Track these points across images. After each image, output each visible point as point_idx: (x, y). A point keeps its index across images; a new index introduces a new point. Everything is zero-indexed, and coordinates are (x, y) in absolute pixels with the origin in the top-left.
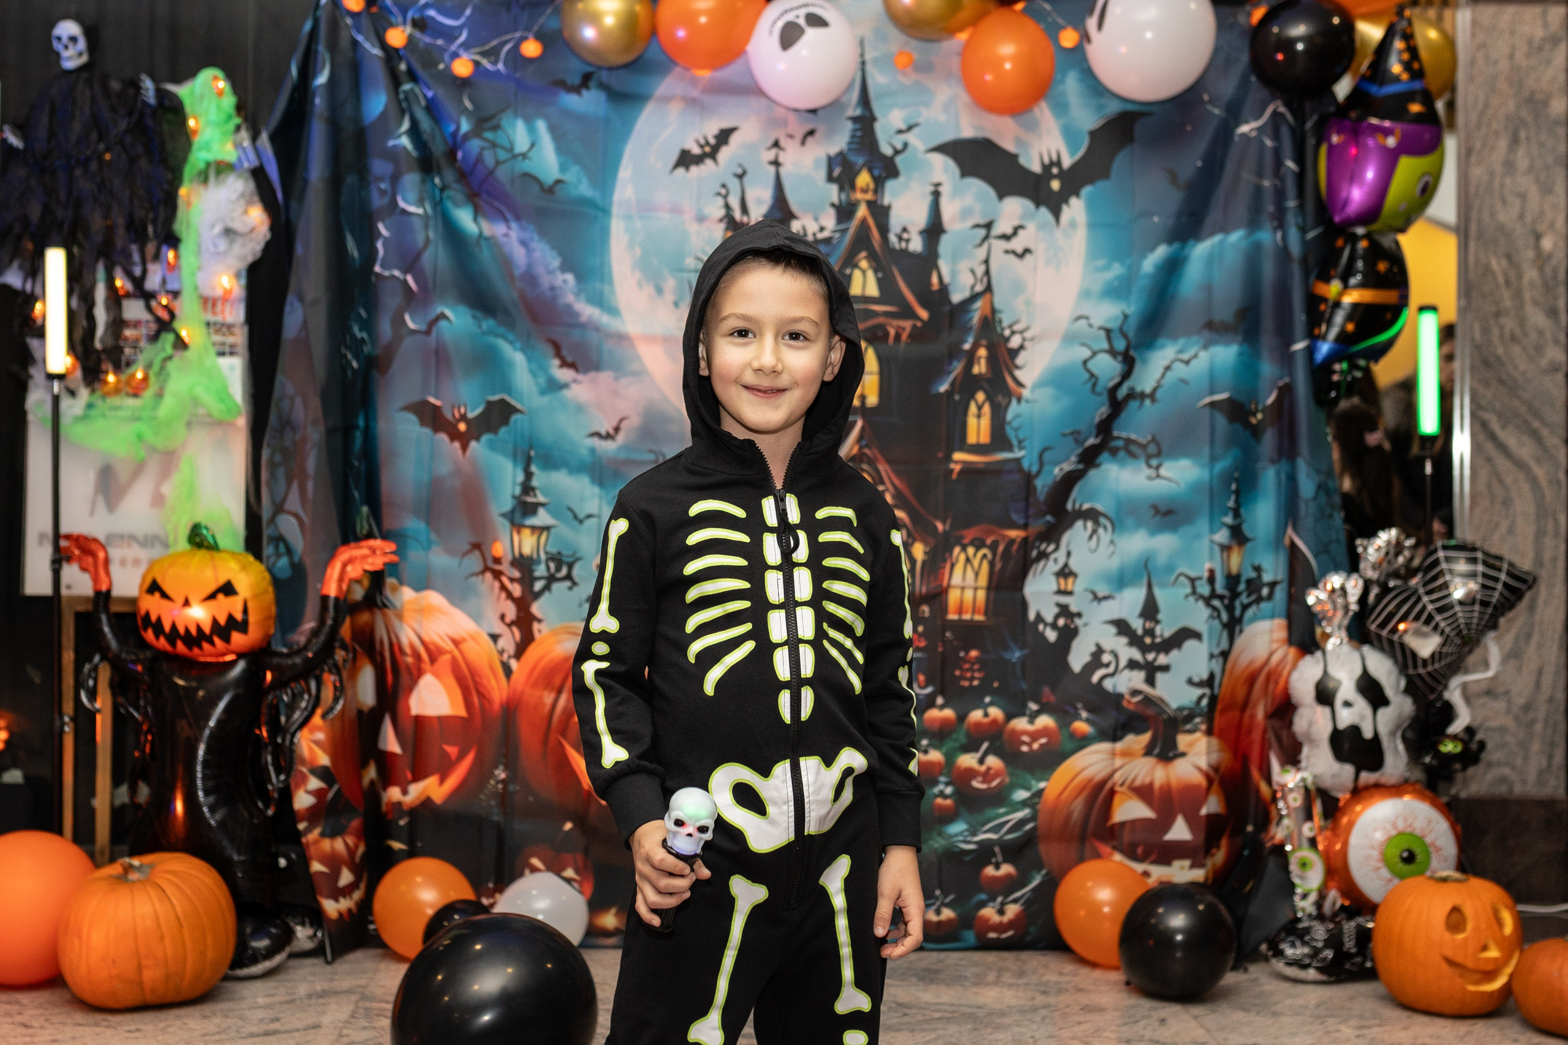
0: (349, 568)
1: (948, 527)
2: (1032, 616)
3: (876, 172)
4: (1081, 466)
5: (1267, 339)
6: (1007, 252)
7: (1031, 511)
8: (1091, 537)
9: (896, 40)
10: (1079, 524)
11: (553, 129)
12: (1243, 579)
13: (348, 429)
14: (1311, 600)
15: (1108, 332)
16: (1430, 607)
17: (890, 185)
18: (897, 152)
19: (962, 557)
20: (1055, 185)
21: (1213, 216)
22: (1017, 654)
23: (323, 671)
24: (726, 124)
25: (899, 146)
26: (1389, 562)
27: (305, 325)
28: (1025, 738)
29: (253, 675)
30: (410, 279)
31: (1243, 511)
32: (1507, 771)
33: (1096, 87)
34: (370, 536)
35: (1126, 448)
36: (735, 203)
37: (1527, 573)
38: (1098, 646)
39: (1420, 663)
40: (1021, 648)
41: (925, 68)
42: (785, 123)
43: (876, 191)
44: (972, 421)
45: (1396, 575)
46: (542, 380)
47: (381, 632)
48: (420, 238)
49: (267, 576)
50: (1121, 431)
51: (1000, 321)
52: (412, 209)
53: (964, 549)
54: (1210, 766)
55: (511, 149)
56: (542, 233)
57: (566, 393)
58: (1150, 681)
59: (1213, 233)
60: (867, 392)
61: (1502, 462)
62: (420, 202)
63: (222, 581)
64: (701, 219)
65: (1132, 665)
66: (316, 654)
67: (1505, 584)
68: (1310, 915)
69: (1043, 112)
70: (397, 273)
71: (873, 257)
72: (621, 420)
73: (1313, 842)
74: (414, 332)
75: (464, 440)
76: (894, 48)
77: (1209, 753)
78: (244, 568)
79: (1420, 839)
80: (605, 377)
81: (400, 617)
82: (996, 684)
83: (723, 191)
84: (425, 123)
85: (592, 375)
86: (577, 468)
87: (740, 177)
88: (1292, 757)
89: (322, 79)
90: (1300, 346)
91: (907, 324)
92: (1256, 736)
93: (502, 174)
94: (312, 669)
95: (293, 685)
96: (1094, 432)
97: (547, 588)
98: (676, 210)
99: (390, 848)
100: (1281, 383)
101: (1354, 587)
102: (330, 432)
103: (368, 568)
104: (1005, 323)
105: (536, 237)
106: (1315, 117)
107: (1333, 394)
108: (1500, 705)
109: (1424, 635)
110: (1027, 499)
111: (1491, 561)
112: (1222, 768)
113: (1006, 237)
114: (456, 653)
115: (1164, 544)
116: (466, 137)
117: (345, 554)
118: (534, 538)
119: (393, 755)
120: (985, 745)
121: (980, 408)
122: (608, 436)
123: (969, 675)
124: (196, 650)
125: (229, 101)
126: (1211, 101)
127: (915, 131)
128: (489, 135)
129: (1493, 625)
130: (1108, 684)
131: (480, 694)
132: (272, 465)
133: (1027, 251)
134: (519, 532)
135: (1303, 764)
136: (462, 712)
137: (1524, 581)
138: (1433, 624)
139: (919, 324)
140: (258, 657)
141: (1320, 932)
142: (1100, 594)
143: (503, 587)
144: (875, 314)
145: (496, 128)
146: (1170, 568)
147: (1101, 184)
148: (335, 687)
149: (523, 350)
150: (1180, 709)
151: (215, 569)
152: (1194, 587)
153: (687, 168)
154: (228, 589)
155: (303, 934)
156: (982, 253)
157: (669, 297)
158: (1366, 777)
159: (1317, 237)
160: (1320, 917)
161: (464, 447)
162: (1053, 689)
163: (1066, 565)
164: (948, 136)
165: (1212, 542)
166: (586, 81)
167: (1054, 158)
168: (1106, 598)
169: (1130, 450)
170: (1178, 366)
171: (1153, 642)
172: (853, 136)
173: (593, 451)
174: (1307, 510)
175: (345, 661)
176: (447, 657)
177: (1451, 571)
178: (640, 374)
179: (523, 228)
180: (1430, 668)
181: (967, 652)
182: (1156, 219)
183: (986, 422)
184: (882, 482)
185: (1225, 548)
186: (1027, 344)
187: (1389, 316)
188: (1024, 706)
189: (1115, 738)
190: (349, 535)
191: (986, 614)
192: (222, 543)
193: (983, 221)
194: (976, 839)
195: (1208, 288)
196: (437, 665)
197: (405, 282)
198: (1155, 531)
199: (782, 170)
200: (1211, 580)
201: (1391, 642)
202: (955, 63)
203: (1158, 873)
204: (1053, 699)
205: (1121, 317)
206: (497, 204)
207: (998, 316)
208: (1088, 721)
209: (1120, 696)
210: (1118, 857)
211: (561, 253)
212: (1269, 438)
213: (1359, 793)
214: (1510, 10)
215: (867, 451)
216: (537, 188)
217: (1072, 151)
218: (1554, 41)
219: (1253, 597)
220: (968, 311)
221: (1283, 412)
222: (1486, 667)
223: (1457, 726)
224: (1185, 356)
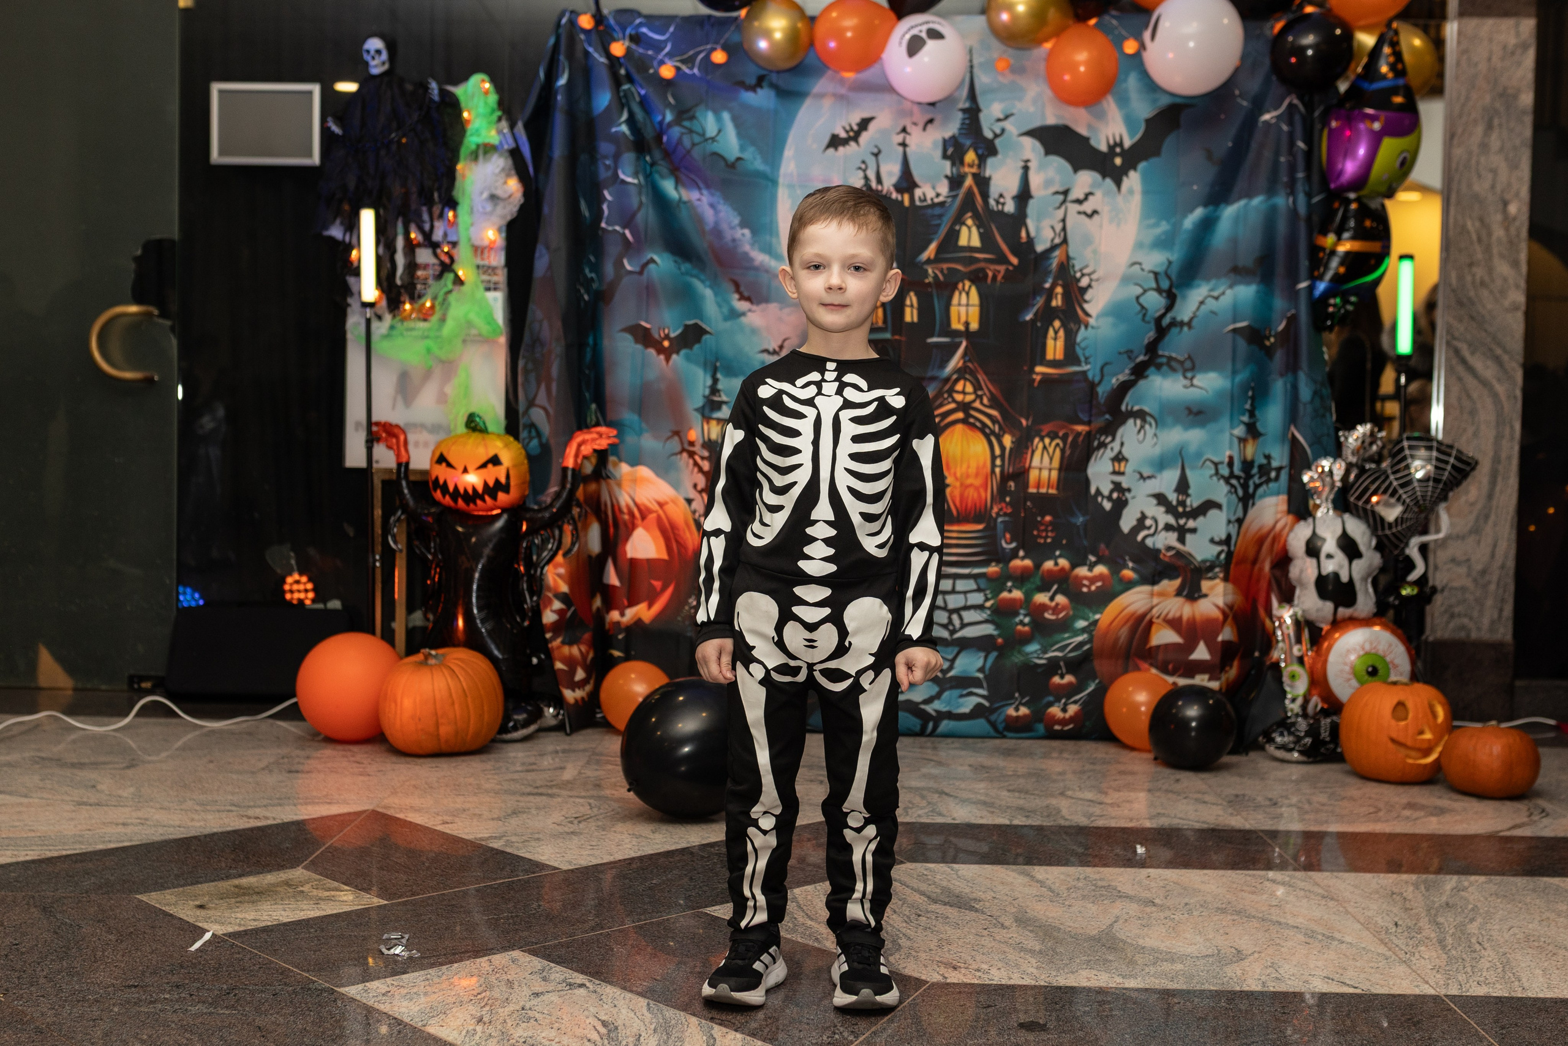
0: (583, 448)
1: (1030, 423)
2: (1093, 490)
3: (980, 152)
4: (1133, 378)
5: (1279, 282)
6: (1079, 213)
7: (1094, 411)
8: (1139, 431)
9: (997, 49)
10: (1131, 421)
11: (734, 119)
12: (1256, 464)
13: (581, 346)
14: (1306, 478)
15: (1156, 274)
16: (1395, 483)
17: (990, 161)
18: (996, 136)
19: (1041, 446)
20: (1118, 161)
21: (1241, 184)
22: (1081, 519)
23: (563, 522)
24: (866, 115)
25: (998, 131)
26: (1365, 451)
27: (550, 267)
28: (1086, 582)
29: (512, 527)
30: (627, 233)
31: (1257, 413)
32: (1466, 621)
33: (1151, 86)
34: (597, 424)
35: (1168, 364)
36: (872, 175)
37: (1472, 458)
38: (1142, 513)
39: (1386, 526)
40: (1084, 515)
41: (1018, 70)
42: (911, 114)
43: (979, 166)
44: (1050, 343)
45: (1371, 459)
46: (725, 310)
47: (605, 497)
48: (635, 202)
49: (523, 452)
50: (1164, 351)
51: (1073, 266)
52: (630, 179)
53: (1042, 439)
54: (1226, 604)
55: (703, 135)
56: (726, 198)
57: (743, 319)
58: (1182, 540)
59: (1239, 198)
60: (970, 320)
61: (1470, 381)
62: (635, 175)
63: (491, 454)
65: (1168, 527)
66: (558, 510)
67: (1453, 466)
68: (1297, 715)
69: (1110, 105)
70: (620, 228)
71: (976, 217)
72: (784, 340)
73: (1301, 660)
74: (630, 272)
75: (667, 354)
76: (996, 55)
77: (1225, 595)
78: (506, 445)
79: (1382, 658)
80: (773, 307)
81: (619, 485)
82: (1064, 542)
83: (863, 166)
84: (640, 114)
85: (763, 306)
87: (876, 155)
88: (1288, 598)
89: (562, 80)
90: (1303, 285)
91: (1002, 268)
92: (1264, 585)
94: (555, 522)
95: (542, 532)
96: (1144, 351)
99: (612, 655)
100: (1289, 314)
101: (1339, 469)
102: (568, 347)
103: (597, 447)
104: (1077, 268)
105: (722, 201)
106: (1322, 108)
107: (1329, 323)
108: (1462, 570)
109: (1392, 506)
110: (1091, 402)
111: (1443, 448)
112: (1236, 607)
113: (1079, 202)
114: (661, 512)
115: (1194, 437)
116: (670, 125)
117: (579, 437)
118: (719, 427)
119: (614, 587)
120: (1055, 587)
121: (1056, 332)
122: (775, 352)
123: (1044, 534)
124: (472, 506)
125: (492, 99)
126: (1240, 96)
127: (1011, 119)
128: (687, 124)
129: (1444, 498)
130: (1149, 542)
131: (677, 541)
132: (526, 372)
133: (1095, 212)
134: (708, 423)
135: (1296, 602)
136: (665, 556)
137: (1468, 464)
138: (1397, 496)
139: (1011, 268)
140: (516, 512)
141: (1303, 727)
142: (1145, 475)
143: (696, 464)
144: (978, 260)
145: (693, 118)
146: (1199, 454)
147: (1154, 160)
148: (573, 535)
149: (711, 287)
150: (1204, 561)
151: (486, 446)
152: (1217, 470)
153: (836, 149)
154: (495, 461)
156: (1060, 214)
158: (1343, 612)
159: (1319, 201)
160: (1305, 715)
161: (668, 359)
162: (1107, 546)
163: (1120, 452)
164: (1036, 123)
165: (1232, 435)
166: (760, 82)
167: (1118, 140)
168: (1149, 477)
169: (1171, 366)
170: (1210, 301)
171: (1184, 511)
172: (963, 124)
174: (1305, 412)
175: (580, 516)
176: (654, 515)
177: (1414, 457)
179: (712, 195)
180: (1394, 530)
181: (1043, 517)
182: (1195, 187)
183: (1060, 343)
184: (981, 389)
185: (1242, 441)
186: (1094, 284)
187: (1373, 262)
188: (1086, 558)
189: (1154, 582)
190: (582, 424)
191: (1058, 489)
192: (491, 428)
193: (1061, 189)
194: (1047, 656)
195: (1234, 241)
196: (646, 521)
197: (624, 235)
198: (1188, 426)
199: (908, 150)
200: (1231, 464)
201: (1365, 510)
202: (1042, 66)
203: (1184, 683)
204: (1107, 553)
205: (1166, 263)
206: (693, 176)
207: (1072, 262)
208: (1134, 570)
209: (1158, 551)
210: (1154, 672)
211: (740, 214)
212: (1279, 356)
213: (1338, 624)
214: (1489, 23)
215: (970, 365)
216: (722, 164)
217: (1131, 135)
218: (1524, 47)
219: (1264, 479)
220: (1049, 258)
221: (1290, 337)
222: (1438, 531)
223: (1414, 576)
224: (1216, 294)
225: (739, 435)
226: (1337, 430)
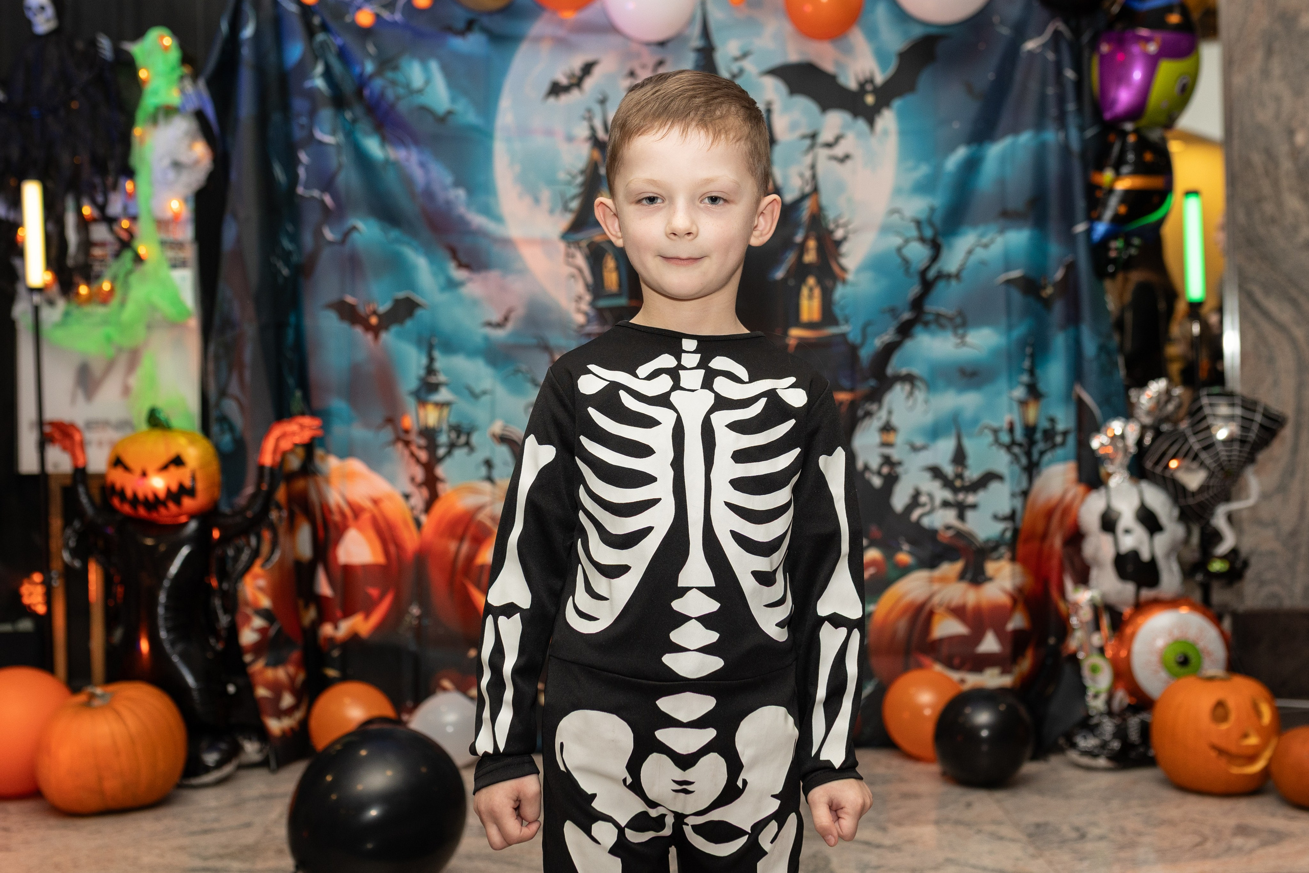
0: (283, 442)
5: (1054, 225)
6: (830, 158)
7: (857, 377)
8: (908, 397)
10: (898, 387)
11: (443, 68)
12: (1040, 429)
13: (282, 327)
14: (1095, 443)
15: (918, 223)
20: (870, 99)
21: (1005, 119)
23: (261, 528)
25: (737, 71)
26: (1161, 410)
27: (239, 240)
29: (203, 534)
30: (326, 197)
31: (1038, 372)
32: (1276, 588)
33: (901, 15)
34: (300, 414)
35: (937, 321)
36: (598, 124)
37: (1279, 414)
38: (916, 490)
39: (1189, 495)
41: (756, 4)
42: (639, 55)
44: (804, 302)
46: (442, 280)
47: (313, 496)
48: (334, 162)
49: (215, 450)
50: (932, 306)
51: (826, 217)
52: (328, 139)
54: (1015, 588)
55: (409, 86)
56: (438, 156)
57: (462, 290)
58: (961, 517)
59: (1004, 135)
61: (1266, 327)
62: (333, 133)
63: (172, 454)
64: (570, 139)
65: (946, 504)
66: (255, 514)
67: (1261, 426)
68: (1101, 713)
69: (857, 37)
70: (316, 193)
72: (509, 311)
73: (1101, 650)
74: (331, 242)
75: (376, 331)
77: (1013, 576)
78: (193, 443)
79: (1193, 645)
80: (493, 275)
81: (327, 480)
83: (588, 115)
84: (337, 67)
85: (483, 274)
86: (472, 353)
87: (602, 102)
88: (1083, 578)
89: (248, 32)
90: (1080, 228)
92: (1055, 563)
93: (403, 107)
94: (252, 527)
95: (237, 541)
96: (908, 308)
97: (449, 453)
98: (549, 133)
99: (325, 675)
101: (1132, 432)
102: (262, 329)
103: (299, 440)
104: (830, 219)
105: (433, 160)
106: (1090, 32)
108: (1269, 533)
109: (1193, 471)
110: (852, 366)
111: (1247, 404)
112: (1026, 591)
113: (829, 145)
114: (375, 510)
115: (969, 401)
116: (371, 77)
117: (278, 430)
118: (437, 412)
119: (327, 597)
121: (811, 290)
122: (499, 325)
124: (154, 514)
125: (174, 55)
126: (1000, 23)
127: (750, 57)
128: (390, 75)
129: (1251, 460)
130: (926, 522)
131: (395, 543)
132: (217, 358)
133: (846, 158)
134: (424, 408)
135: (1093, 584)
136: (380, 559)
137: (1276, 421)
138: (1199, 460)
140: (206, 517)
141: (1108, 726)
142: (917, 446)
143: (413, 455)
145: (396, 68)
146: (975, 421)
148: (272, 542)
149: (424, 255)
150: (987, 541)
151: (167, 445)
152: (996, 437)
153: (557, 97)
154: (178, 462)
155: (251, 749)
156: (808, 160)
157: (546, 205)
158: (1146, 594)
159: (1093, 134)
160: (1110, 713)
161: (376, 336)
162: (879, 526)
163: (888, 422)
164: (777, 61)
165: (1011, 399)
166: (470, 26)
167: (868, 76)
168: (922, 448)
169: (940, 322)
170: (978, 250)
171: (963, 484)
173: (486, 338)
174: (1091, 368)
175: (282, 520)
176: (368, 514)
177: (1215, 416)
178: (523, 271)
179: (422, 153)
180: (1198, 500)
182: (956, 125)
183: (816, 303)
185: (1023, 403)
186: (851, 236)
187: (1155, 201)
189: (932, 566)
190: (282, 413)
192: (176, 422)
193: (808, 133)
195: (1001, 182)
196: (359, 521)
197: (323, 201)
198: (962, 390)
200: (1011, 430)
201: (1164, 478)
203: (972, 680)
204: (879, 535)
205: (929, 209)
206: (400, 133)
207: (824, 212)
208: (910, 553)
209: (936, 531)
210: (938, 668)
211: (453, 172)
212: (1058, 309)
213: (1141, 607)
216: (431, 118)
217: (883, 70)
219: (1049, 445)
220: (800, 208)
221: (1069, 286)
222: (1247, 497)
223: (1223, 548)
224: (985, 240)
225: (548, 454)
226: (1127, 388)
